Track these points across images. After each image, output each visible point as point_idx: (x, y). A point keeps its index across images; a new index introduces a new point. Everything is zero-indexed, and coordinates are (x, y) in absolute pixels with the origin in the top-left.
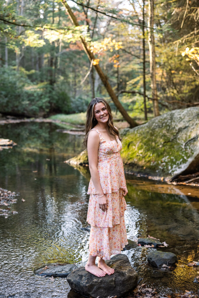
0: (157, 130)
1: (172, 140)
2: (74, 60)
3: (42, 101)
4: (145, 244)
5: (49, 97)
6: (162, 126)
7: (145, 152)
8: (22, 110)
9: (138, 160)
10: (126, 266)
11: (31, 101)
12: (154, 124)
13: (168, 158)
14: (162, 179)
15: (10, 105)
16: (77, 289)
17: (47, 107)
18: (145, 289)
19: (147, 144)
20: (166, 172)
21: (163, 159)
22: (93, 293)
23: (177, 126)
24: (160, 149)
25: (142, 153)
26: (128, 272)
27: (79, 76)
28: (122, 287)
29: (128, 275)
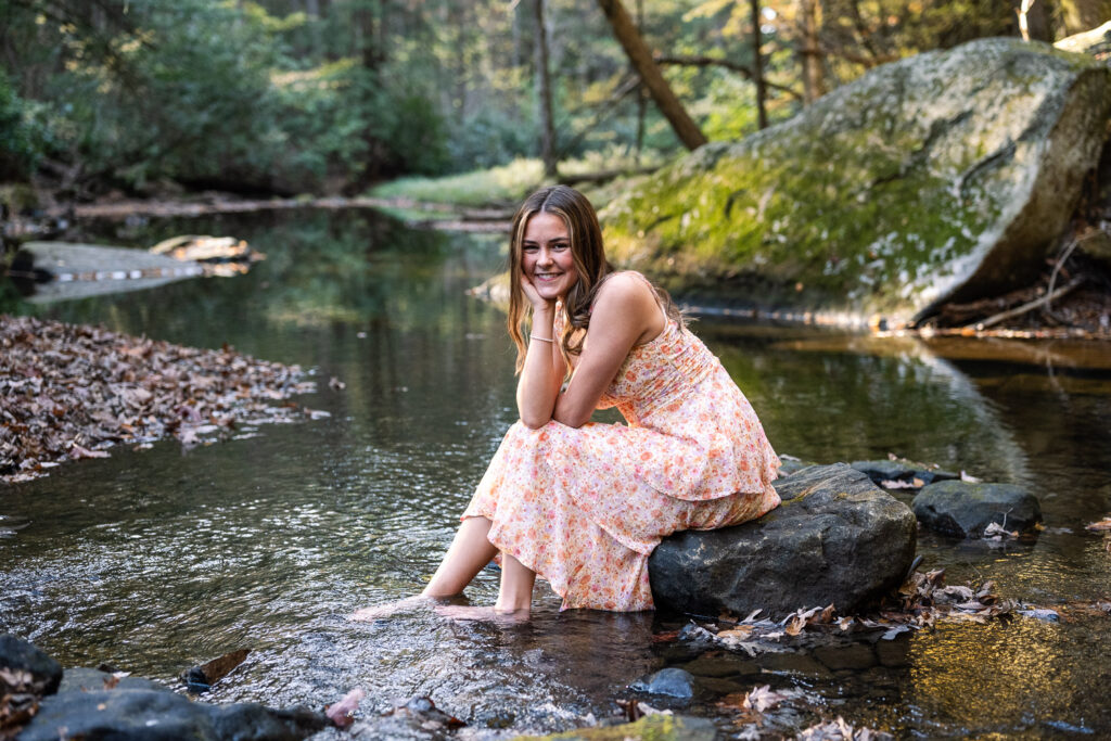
10: (863, 490)
18: (941, 590)
22: (733, 596)
26: (877, 507)
28: (854, 567)
29: (878, 517)
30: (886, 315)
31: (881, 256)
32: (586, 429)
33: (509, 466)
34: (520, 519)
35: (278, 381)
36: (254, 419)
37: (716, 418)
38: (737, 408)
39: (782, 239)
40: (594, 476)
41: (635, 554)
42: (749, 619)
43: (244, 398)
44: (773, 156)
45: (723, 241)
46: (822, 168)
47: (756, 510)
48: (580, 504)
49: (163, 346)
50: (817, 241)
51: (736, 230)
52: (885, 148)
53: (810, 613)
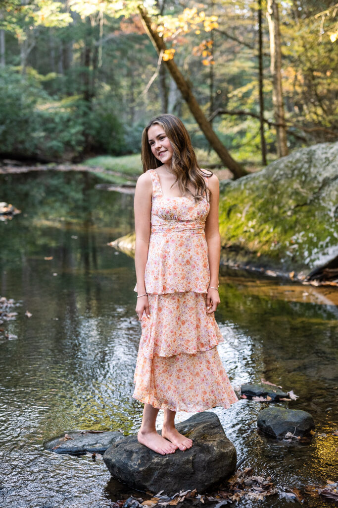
0: (282, 182)
1: (311, 201)
2: (130, 53)
3: (69, 132)
4: (255, 395)
5: (83, 124)
6: (293, 175)
7: (261, 225)
8: (32, 149)
9: (246, 240)
10: (216, 433)
11: (50, 131)
12: (277, 172)
13: (303, 236)
14: (292, 275)
15: (10, 139)
16: (122, 477)
17: (79, 143)
18: (250, 478)
19: (263, 209)
20: (300, 263)
21: (295, 237)
22: (151, 485)
23: (320, 175)
24: (289, 219)
25: (253, 227)
26: (218, 444)
27: (139, 84)
28: (206, 472)
29: (218, 450)
42: (158, 495)
53: (185, 493)
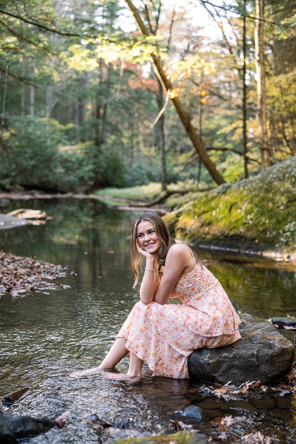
10: (274, 335)
22: (220, 375)
26: (278, 341)
28: (269, 366)
29: (279, 346)
30: (290, 254)
31: (289, 231)
32: (165, 305)
33: (135, 318)
34: (138, 339)
35: (52, 271)
36: (41, 287)
37: (216, 304)
38: (224, 300)
39: (251, 222)
40: (168, 324)
41: (182, 356)
42: (226, 385)
43: (38, 278)
44: (249, 190)
45: (228, 222)
46: (267, 195)
47: (231, 341)
48: (162, 335)
49: (9, 255)
50: (264, 224)
51: (233, 218)
52: (292, 189)
53: (251, 384)
